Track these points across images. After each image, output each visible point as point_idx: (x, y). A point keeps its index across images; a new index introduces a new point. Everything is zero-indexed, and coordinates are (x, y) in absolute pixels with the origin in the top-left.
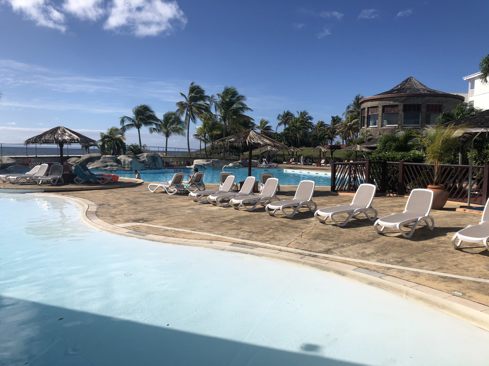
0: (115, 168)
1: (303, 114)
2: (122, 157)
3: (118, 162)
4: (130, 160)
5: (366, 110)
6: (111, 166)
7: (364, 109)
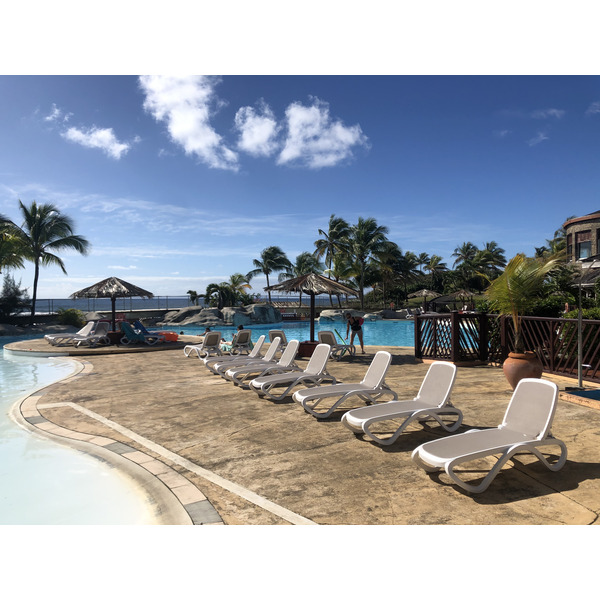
0: (214, 323)
1: (491, 246)
2: (226, 310)
3: (220, 315)
4: (233, 312)
5: (574, 236)
6: (211, 320)
7: (571, 235)
